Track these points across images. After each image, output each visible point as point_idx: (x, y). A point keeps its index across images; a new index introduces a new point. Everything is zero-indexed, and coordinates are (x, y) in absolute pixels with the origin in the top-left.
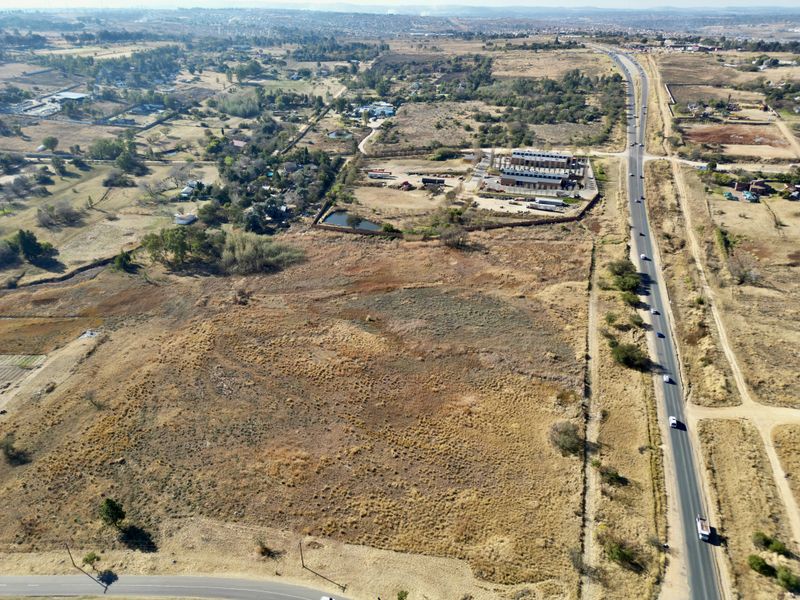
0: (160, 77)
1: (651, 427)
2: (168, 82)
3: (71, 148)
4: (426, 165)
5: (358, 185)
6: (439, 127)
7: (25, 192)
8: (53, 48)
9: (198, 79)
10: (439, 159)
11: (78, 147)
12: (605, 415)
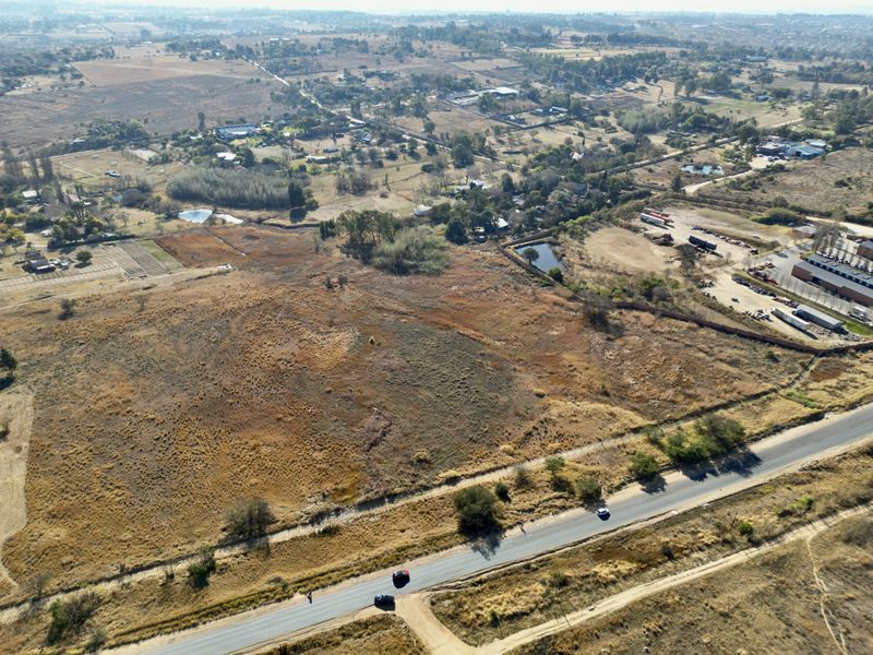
0: (603, 83)
1: (334, 575)
2: (609, 88)
3: (442, 135)
4: (737, 225)
5: (616, 224)
6: (841, 184)
7: (369, 160)
8: (553, 47)
9: (643, 88)
10: (763, 221)
11: (447, 134)
12: (330, 532)
